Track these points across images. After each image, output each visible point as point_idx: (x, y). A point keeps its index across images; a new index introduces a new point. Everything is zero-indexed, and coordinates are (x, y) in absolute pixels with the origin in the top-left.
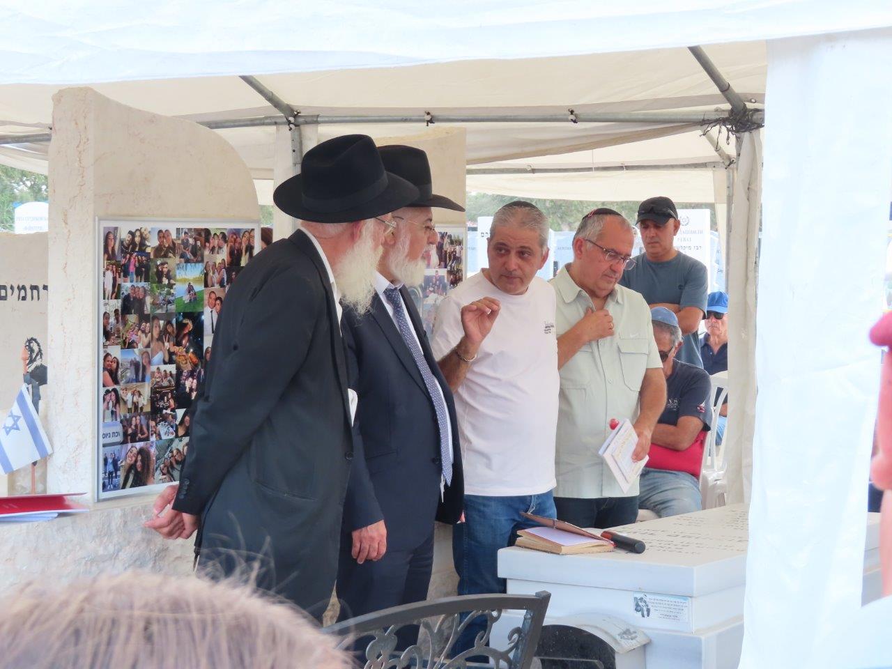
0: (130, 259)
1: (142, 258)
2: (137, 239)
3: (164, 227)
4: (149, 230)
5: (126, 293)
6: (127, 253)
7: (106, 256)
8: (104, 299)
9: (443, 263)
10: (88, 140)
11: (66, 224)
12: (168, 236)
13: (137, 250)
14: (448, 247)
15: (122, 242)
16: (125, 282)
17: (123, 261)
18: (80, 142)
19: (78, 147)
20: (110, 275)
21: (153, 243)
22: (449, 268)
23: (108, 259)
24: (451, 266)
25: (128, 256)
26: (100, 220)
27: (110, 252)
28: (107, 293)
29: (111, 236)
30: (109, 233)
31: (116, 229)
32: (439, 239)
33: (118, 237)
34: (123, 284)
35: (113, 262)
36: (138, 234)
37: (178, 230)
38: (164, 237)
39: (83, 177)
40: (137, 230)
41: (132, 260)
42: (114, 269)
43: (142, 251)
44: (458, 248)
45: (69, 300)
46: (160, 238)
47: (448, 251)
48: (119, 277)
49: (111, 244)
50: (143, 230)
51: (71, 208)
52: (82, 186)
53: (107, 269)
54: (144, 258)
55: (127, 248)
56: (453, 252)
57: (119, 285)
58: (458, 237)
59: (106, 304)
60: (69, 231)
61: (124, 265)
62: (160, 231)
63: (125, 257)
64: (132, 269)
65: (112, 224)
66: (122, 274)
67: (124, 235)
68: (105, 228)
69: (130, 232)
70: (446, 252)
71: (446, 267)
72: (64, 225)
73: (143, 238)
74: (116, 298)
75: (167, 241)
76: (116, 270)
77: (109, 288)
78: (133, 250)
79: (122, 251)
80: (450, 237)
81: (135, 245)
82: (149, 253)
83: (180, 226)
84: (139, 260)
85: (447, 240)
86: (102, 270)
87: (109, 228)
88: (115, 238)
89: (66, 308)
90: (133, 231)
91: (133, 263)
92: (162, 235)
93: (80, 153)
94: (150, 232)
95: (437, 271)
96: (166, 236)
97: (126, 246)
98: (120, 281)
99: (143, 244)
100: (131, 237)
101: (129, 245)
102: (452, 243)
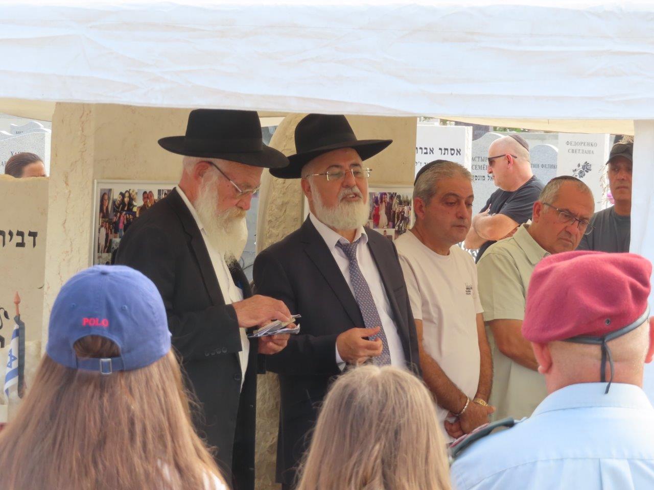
0: (120, 217)
1: (129, 217)
2: (126, 200)
3: (148, 188)
4: (136, 191)
5: (115, 248)
6: (117, 212)
7: (101, 214)
8: (98, 252)
9: (391, 223)
10: (90, 112)
11: (67, 184)
12: (151, 196)
13: (126, 209)
14: (396, 208)
15: (114, 202)
16: (115, 237)
17: (115, 219)
18: (83, 113)
19: (81, 117)
20: (103, 231)
21: (139, 202)
22: (397, 228)
23: (103, 217)
24: (399, 226)
25: (119, 214)
26: (98, 183)
27: (105, 211)
28: (100, 247)
29: (106, 197)
30: (105, 194)
31: (110, 190)
32: (388, 200)
33: (111, 197)
34: (114, 239)
35: (107, 219)
36: (127, 195)
37: (159, 191)
38: (148, 197)
39: (84, 144)
40: (126, 191)
41: (122, 218)
42: (107, 226)
43: (130, 210)
44: (406, 208)
45: (67, 252)
46: (144, 198)
47: (397, 211)
48: (111, 233)
49: (106, 203)
50: (131, 192)
51: (72, 171)
52: (83, 152)
53: (102, 226)
54: (131, 217)
55: (118, 208)
56: (401, 212)
57: (111, 240)
58: (407, 197)
59: (99, 257)
60: (70, 191)
61: (115, 223)
62: (145, 193)
63: (116, 215)
64: (121, 226)
65: (107, 187)
66: (113, 230)
67: (116, 196)
68: (101, 189)
69: (121, 194)
70: (394, 212)
71: (394, 227)
72: (65, 185)
73: (131, 199)
74: (108, 252)
75: (150, 201)
76: (109, 227)
77: (103, 243)
78: (123, 209)
79: (114, 209)
80: (399, 197)
81: (125, 204)
82: (136, 212)
83: (161, 187)
84: (127, 218)
85: (395, 201)
86: (98, 226)
87: (105, 189)
88: (109, 198)
89: (64, 260)
90: (124, 192)
91: (123, 220)
92: (147, 195)
93: (83, 122)
94: (137, 193)
95: (385, 231)
96: (149, 196)
97: (118, 206)
98: (111, 236)
99: (130, 204)
100: (121, 197)
101: (119, 205)
102: (401, 203)
